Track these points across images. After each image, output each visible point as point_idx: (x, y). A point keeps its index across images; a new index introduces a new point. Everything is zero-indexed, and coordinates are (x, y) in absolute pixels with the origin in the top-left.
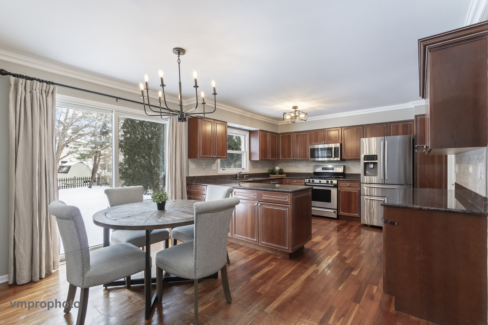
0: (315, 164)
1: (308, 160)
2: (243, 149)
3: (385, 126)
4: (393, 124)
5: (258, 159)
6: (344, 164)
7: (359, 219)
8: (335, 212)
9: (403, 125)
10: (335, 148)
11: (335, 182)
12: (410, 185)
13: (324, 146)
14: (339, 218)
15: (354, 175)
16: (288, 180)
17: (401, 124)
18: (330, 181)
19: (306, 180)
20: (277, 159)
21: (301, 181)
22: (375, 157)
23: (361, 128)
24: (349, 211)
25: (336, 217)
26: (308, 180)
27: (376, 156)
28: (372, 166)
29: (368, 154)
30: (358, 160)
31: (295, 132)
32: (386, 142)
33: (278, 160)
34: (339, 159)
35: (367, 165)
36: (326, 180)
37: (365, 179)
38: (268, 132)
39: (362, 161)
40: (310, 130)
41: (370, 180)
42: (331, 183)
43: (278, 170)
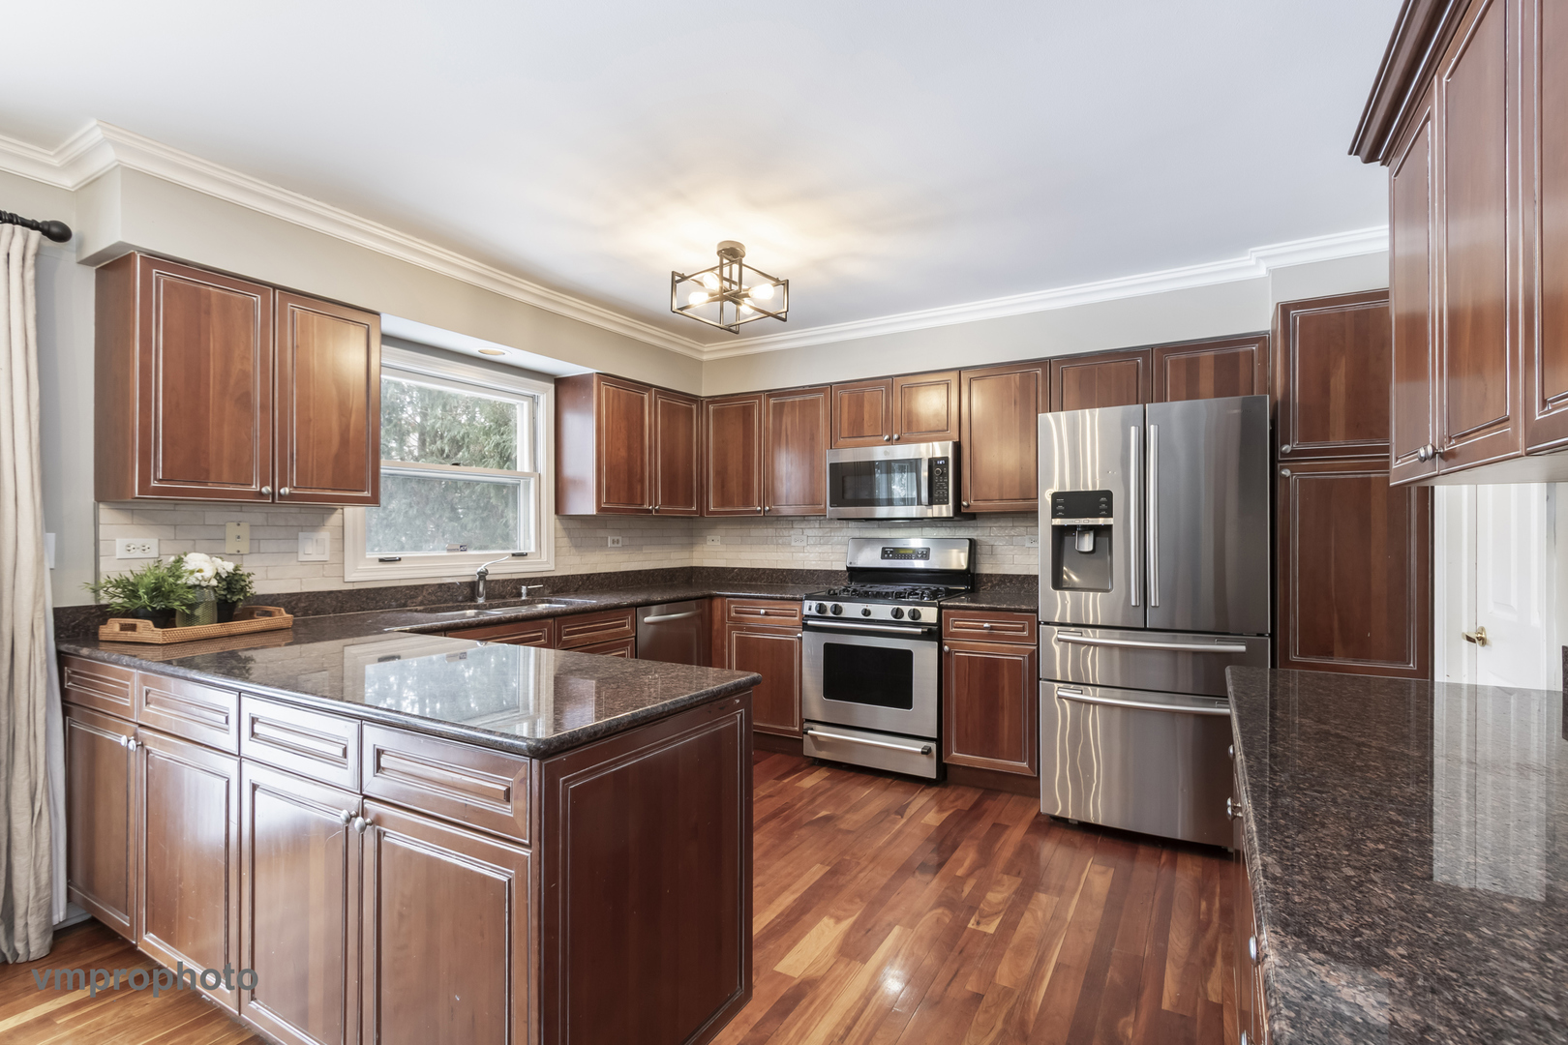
0: (857, 534)
1: (820, 516)
2: (523, 464)
3: (1141, 366)
4: (1173, 357)
5: (590, 509)
6: (973, 534)
7: (1028, 786)
8: (927, 752)
9: (1216, 357)
10: (932, 462)
11: (929, 615)
12: (1259, 635)
13: (886, 453)
14: (946, 776)
15: (1011, 581)
16: (733, 603)
17: (1210, 354)
18: (906, 609)
19: (807, 603)
20: (694, 508)
21: (788, 607)
22: (1098, 502)
23: (1039, 372)
24: (990, 747)
25: (932, 774)
26: (814, 604)
27: (1108, 494)
28: (1087, 543)
29: (1068, 489)
30: (1030, 514)
31: (771, 393)
32: (1152, 430)
33: (702, 516)
34: (945, 510)
35: (1067, 539)
36: (890, 608)
37: (1057, 604)
38: (647, 390)
39: (1046, 522)
40: (831, 385)
41: (1077, 606)
42: (913, 618)
43: (214, 583)
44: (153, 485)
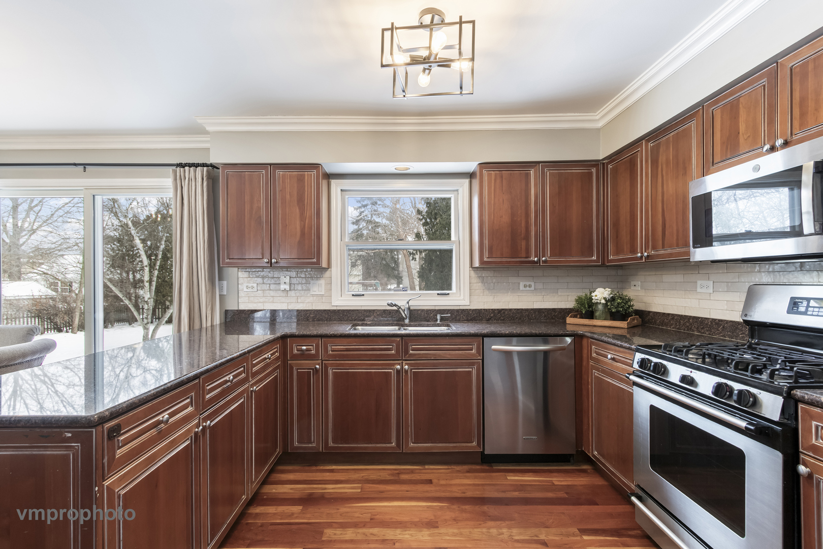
5: (477, 263)
16: (593, 344)
19: (637, 356)
21: (628, 356)
38: (532, 167)
44: (226, 261)
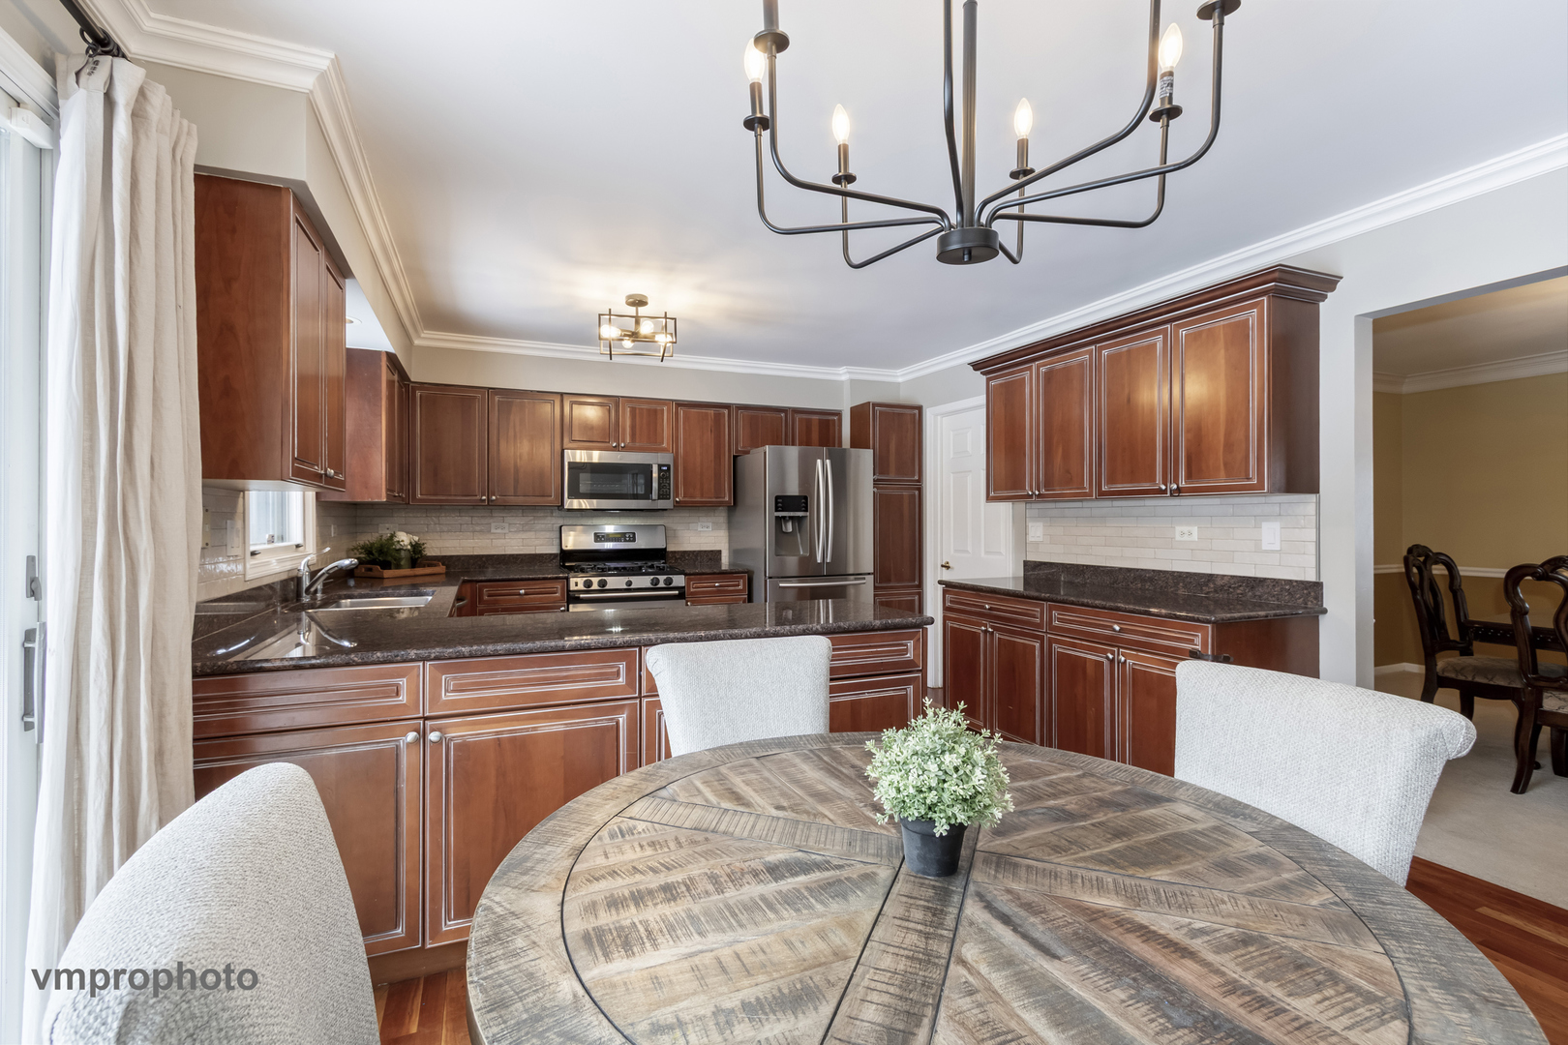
3: (783, 418)
4: (799, 416)
5: (380, 495)
9: (819, 420)
10: (659, 467)
11: (679, 580)
15: (689, 556)
17: (816, 417)
18: (662, 578)
19: (572, 580)
20: (404, 495)
21: (548, 585)
22: (801, 502)
23: (726, 412)
26: (581, 581)
27: (806, 498)
28: (789, 527)
29: (785, 494)
32: (828, 462)
34: (670, 504)
36: (643, 578)
39: (771, 513)
40: (562, 394)
42: (667, 584)
43: (409, 547)
